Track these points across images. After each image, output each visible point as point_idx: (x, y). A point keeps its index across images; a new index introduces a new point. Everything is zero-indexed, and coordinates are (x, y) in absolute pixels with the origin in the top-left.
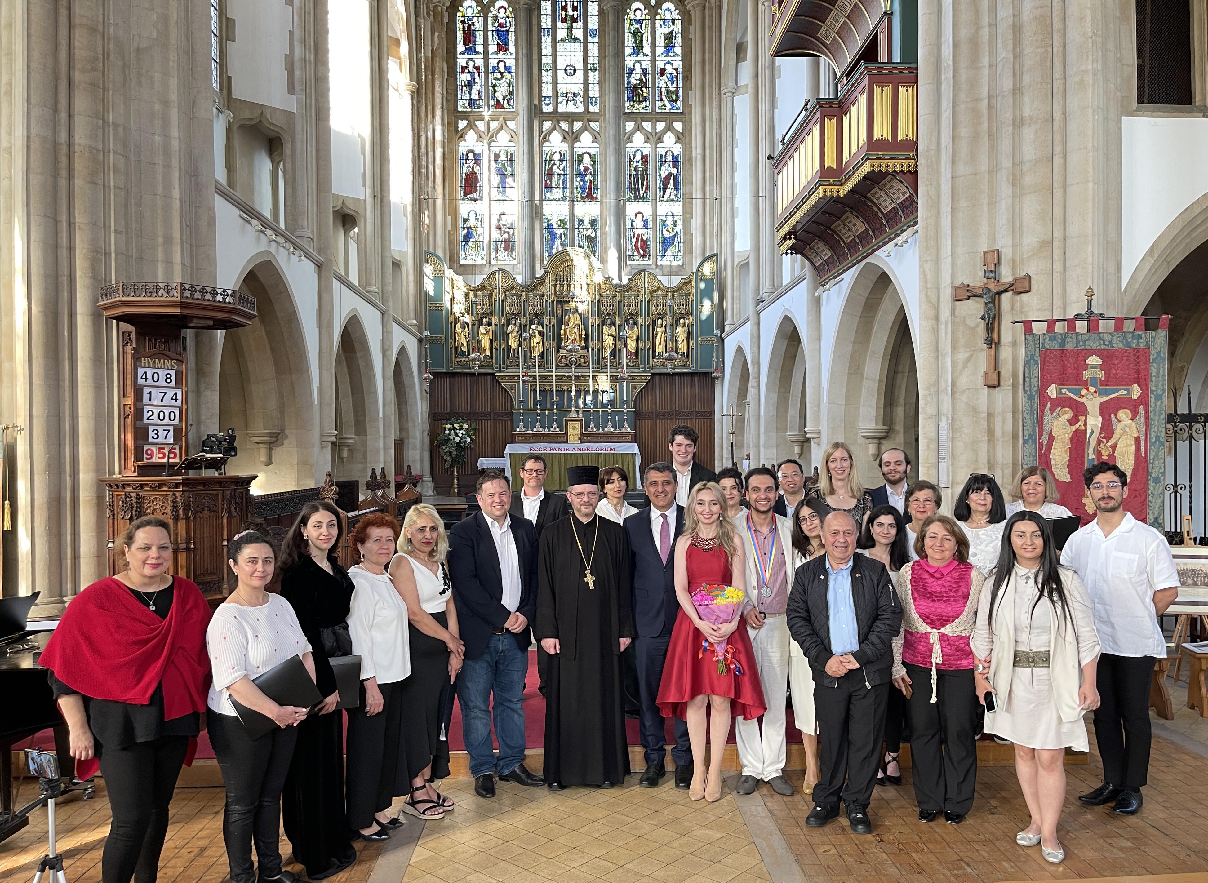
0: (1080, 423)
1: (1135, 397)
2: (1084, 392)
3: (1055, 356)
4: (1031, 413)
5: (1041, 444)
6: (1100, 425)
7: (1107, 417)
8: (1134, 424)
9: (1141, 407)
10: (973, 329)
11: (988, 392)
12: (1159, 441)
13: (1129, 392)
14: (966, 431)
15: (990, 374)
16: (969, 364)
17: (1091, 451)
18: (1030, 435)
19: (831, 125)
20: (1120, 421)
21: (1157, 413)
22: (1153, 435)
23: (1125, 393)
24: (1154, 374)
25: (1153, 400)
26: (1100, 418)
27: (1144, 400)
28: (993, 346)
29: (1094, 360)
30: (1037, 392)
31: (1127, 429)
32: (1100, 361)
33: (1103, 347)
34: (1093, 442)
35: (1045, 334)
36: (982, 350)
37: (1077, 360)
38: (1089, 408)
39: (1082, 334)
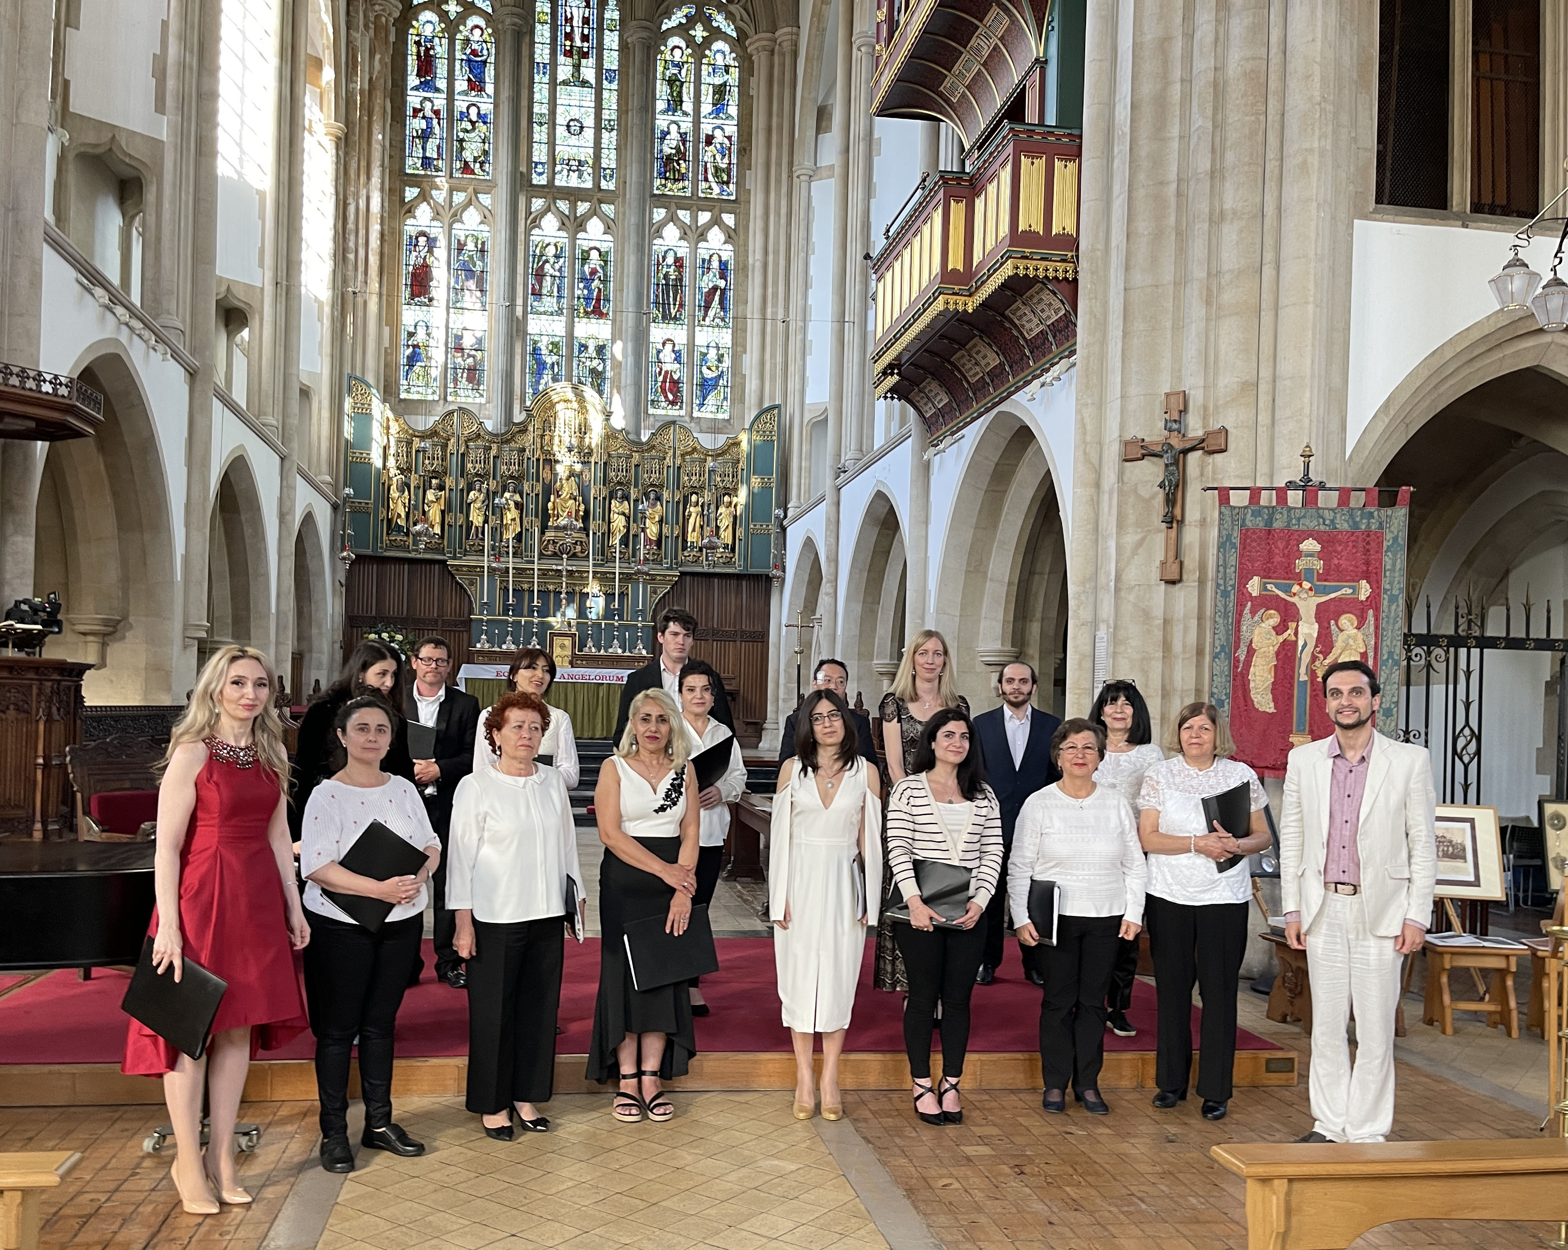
0: (1289, 631)
1: (1363, 598)
2: (1296, 588)
3: (1260, 538)
4: (1226, 616)
5: (1237, 660)
6: (1315, 635)
7: (1326, 624)
8: (1360, 635)
9: (1371, 612)
10: (1148, 501)
11: (1166, 590)
12: (1393, 659)
13: (1355, 590)
14: (1133, 643)
15: (1168, 564)
16: (1140, 550)
17: (1303, 670)
18: (1222, 646)
19: (958, 210)
20: (1342, 631)
21: (1391, 621)
22: (1385, 651)
23: (1350, 591)
24: (1388, 567)
25: (1386, 603)
26: (1316, 626)
27: (1374, 601)
28: (1175, 525)
29: (1310, 545)
30: (1233, 586)
31: (1351, 642)
32: (1318, 547)
33: (1322, 528)
34: (1306, 658)
35: (1246, 507)
36: (1160, 531)
37: (1288, 544)
38: (1302, 612)
39: (1295, 508)
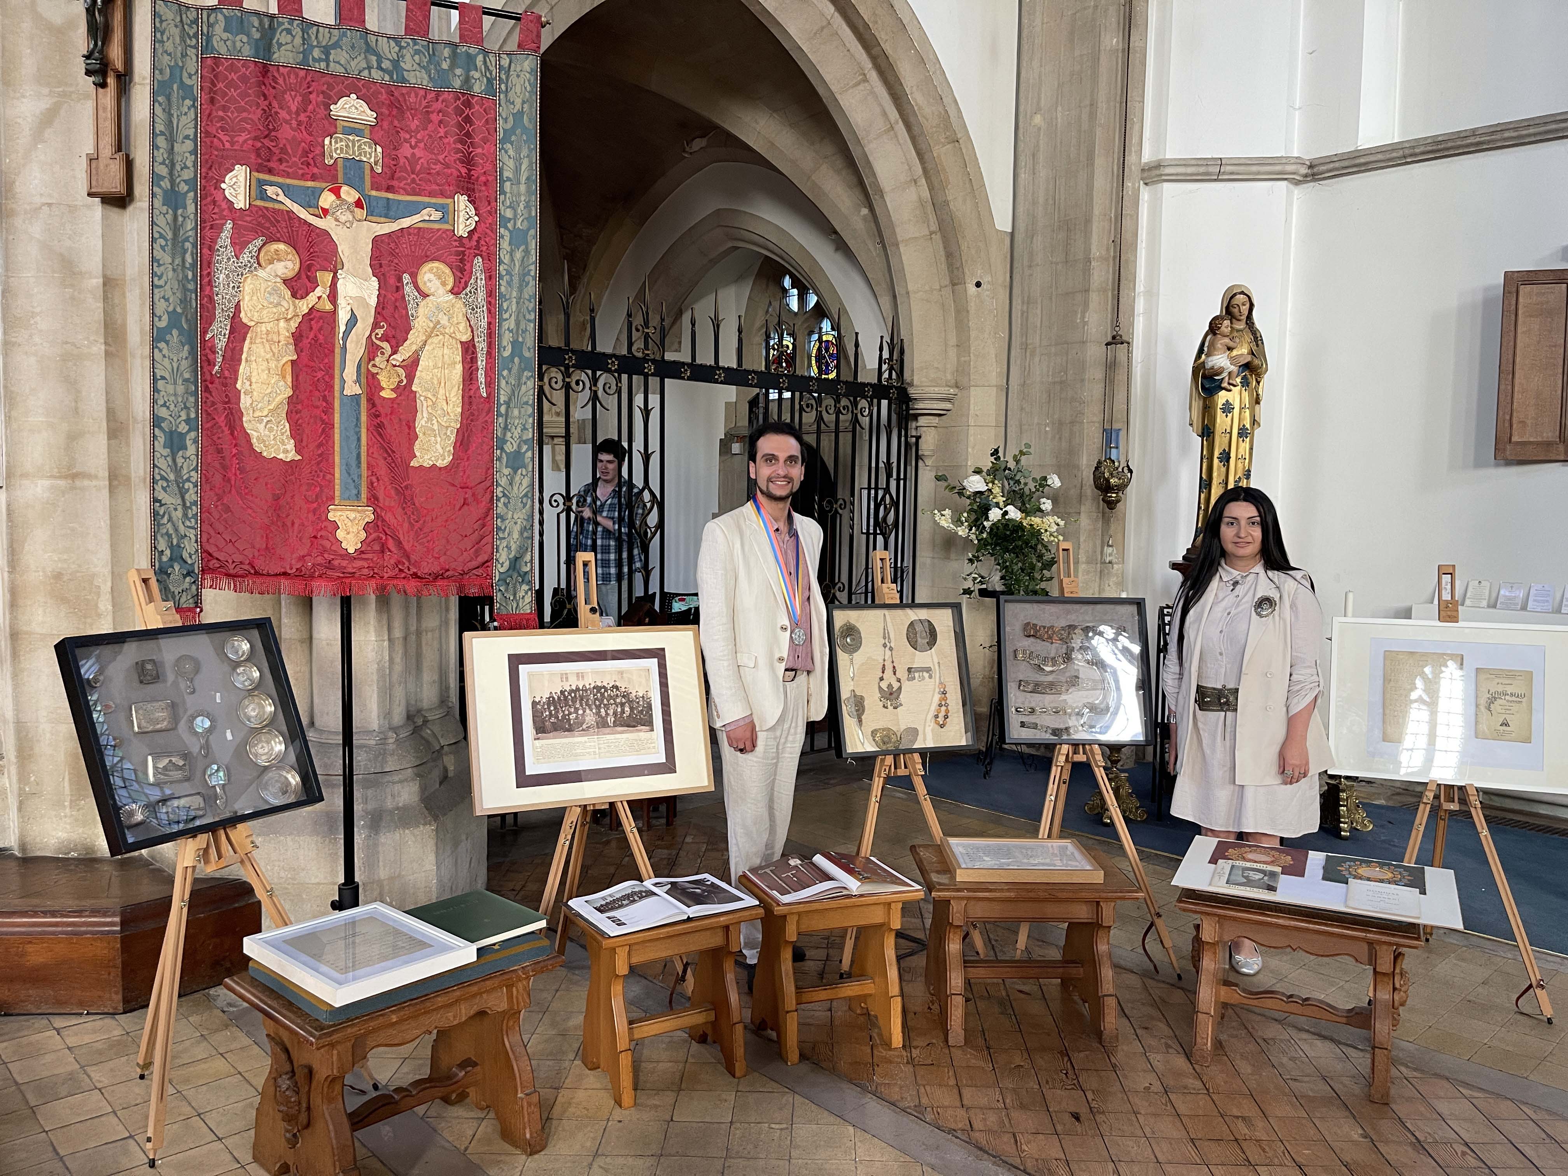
0: (319, 291)
1: (462, 230)
2: (327, 200)
3: (244, 79)
5: (209, 348)
6: (373, 301)
7: (392, 281)
8: (458, 306)
9: (478, 262)
11: (104, 218)
12: (521, 356)
13: (447, 214)
15: (102, 162)
16: (48, 133)
17: (350, 373)
20: (425, 296)
21: (516, 279)
23: (436, 215)
24: (506, 174)
25: (505, 244)
26: (374, 283)
27: (483, 241)
28: (111, 81)
29: (352, 108)
30: (191, 184)
32: (370, 116)
33: (376, 75)
34: (355, 349)
35: (212, 9)
36: (87, 97)
37: (306, 102)
38: (344, 250)
39: (317, 25)
